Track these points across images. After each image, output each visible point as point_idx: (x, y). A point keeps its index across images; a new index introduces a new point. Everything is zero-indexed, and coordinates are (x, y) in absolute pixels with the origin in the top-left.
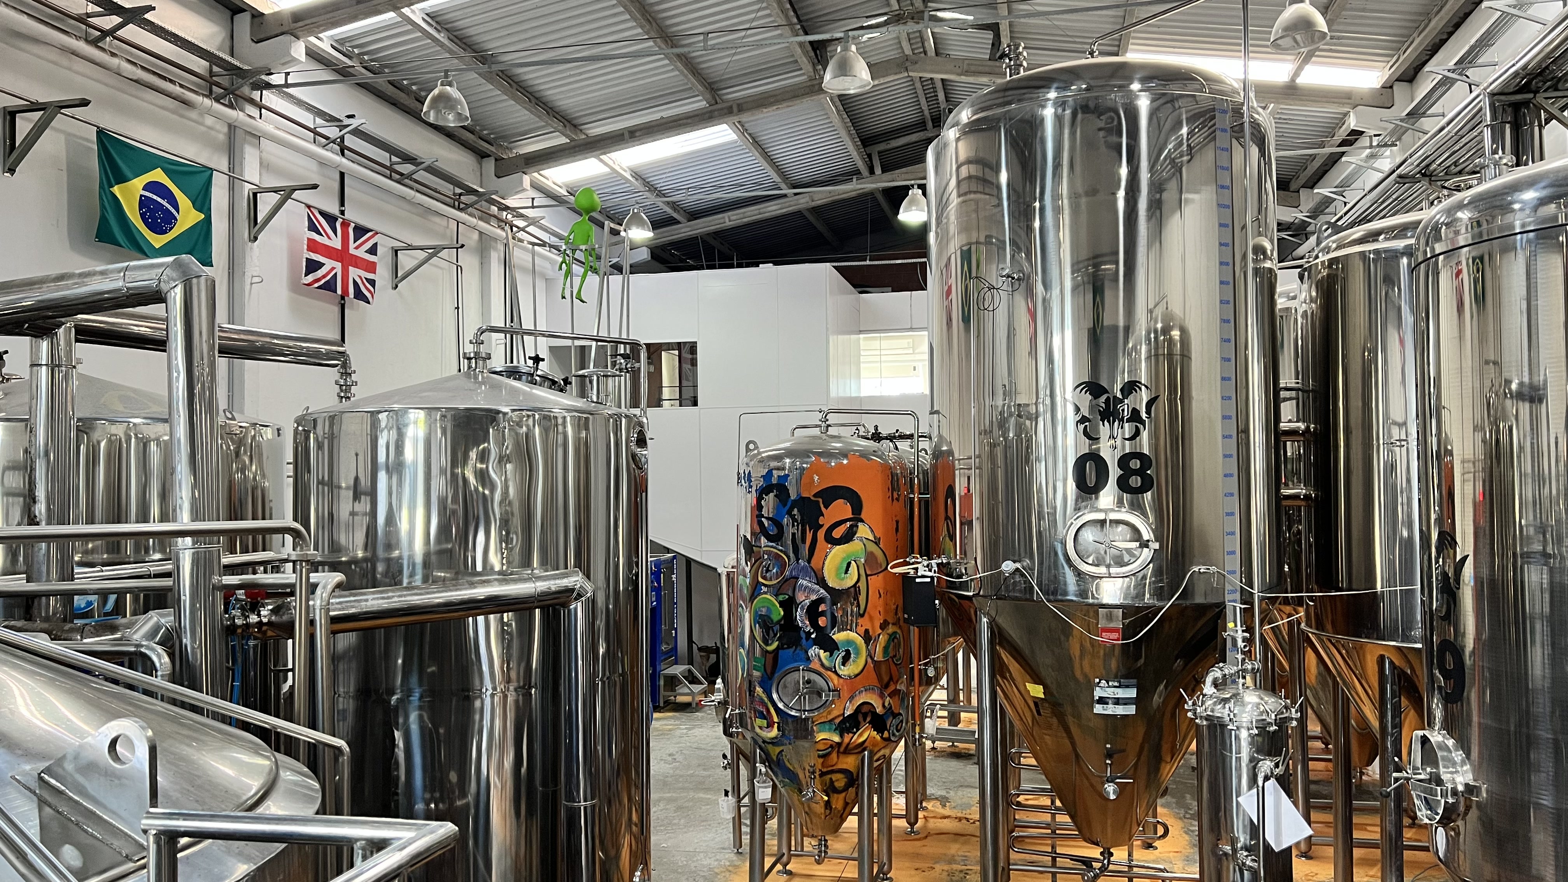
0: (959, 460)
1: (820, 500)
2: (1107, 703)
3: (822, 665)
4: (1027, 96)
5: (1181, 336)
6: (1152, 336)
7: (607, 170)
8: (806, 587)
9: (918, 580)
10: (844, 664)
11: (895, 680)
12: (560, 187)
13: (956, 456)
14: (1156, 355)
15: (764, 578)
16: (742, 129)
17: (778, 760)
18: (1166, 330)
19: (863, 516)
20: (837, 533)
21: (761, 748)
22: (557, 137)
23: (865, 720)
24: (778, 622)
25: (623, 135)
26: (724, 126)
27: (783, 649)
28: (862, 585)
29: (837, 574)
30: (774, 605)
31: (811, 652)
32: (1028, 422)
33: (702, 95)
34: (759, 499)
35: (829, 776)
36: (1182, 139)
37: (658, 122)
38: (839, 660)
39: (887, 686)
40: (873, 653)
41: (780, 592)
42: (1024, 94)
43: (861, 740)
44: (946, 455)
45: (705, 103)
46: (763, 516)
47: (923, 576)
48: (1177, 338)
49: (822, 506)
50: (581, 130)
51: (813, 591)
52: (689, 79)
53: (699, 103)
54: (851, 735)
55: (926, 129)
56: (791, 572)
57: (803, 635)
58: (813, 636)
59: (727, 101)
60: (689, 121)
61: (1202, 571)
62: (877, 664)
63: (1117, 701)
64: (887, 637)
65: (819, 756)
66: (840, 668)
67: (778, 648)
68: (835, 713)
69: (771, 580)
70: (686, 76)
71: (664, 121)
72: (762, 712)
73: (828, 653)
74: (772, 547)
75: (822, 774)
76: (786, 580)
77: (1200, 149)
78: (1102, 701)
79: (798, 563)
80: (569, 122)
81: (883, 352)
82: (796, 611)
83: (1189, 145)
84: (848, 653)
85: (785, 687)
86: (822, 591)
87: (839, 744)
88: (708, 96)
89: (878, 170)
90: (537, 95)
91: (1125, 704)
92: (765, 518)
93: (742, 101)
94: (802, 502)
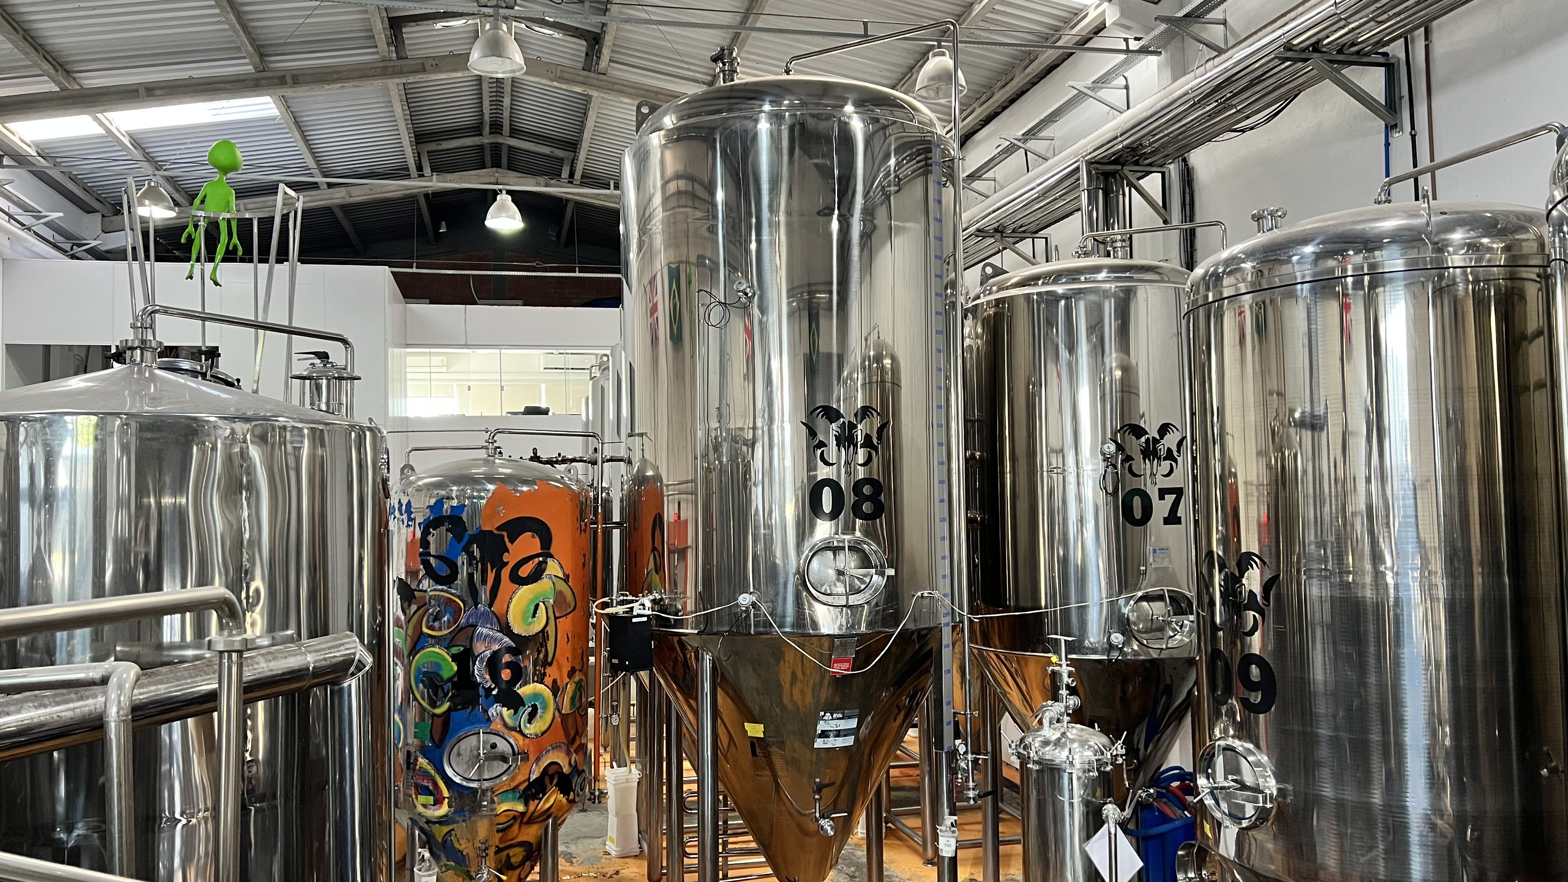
0: (668, 486)
1: (505, 534)
2: (828, 737)
3: (505, 725)
4: (737, 106)
5: (892, 364)
6: (867, 363)
7: (101, 131)
8: (487, 636)
9: (634, 620)
10: (530, 722)
11: (580, 733)
12: (29, 146)
13: (665, 481)
14: (870, 383)
15: (431, 628)
16: (286, 104)
17: (445, 842)
18: (878, 358)
19: (552, 551)
20: (524, 572)
21: (421, 830)
22: (45, 82)
23: (551, 783)
24: (450, 679)
25: (137, 91)
26: (268, 99)
27: (456, 710)
28: (551, 630)
29: (524, 619)
30: (445, 659)
31: (492, 711)
32: (745, 448)
33: (251, 58)
34: (425, 533)
35: (506, 852)
36: (890, 171)
37: (185, 82)
38: (525, 717)
39: (573, 742)
40: (560, 705)
41: (454, 642)
42: (736, 104)
43: (548, 806)
44: (652, 481)
45: (251, 67)
46: (429, 554)
47: (639, 616)
48: (889, 366)
49: (507, 540)
50: (74, 79)
51: (494, 640)
52: (239, 36)
53: (245, 67)
54: (537, 802)
55: (481, 135)
56: (468, 619)
57: (481, 692)
58: (494, 693)
59: (276, 70)
60: (228, 86)
61: (926, 595)
62: (564, 717)
63: (839, 734)
64: (574, 685)
65: (498, 831)
66: (525, 726)
67: (449, 710)
68: (520, 778)
69: (440, 629)
70: (236, 31)
71: (193, 81)
72: (427, 787)
73: (512, 711)
74: (442, 591)
75: (499, 850)
76: (460, 629)
77: (909, 181)
78: (824, 734)
79: (476, 608)
80: (61, 66)
81: (433, 369)
82: (474, 664)
83: (897, 176)
84: (535, 707)
85: (459, 754)
86: (506, 639)
87: (523, 814)
88: (257, 59)
89: (427, 171)
90: (27, 26)
91: (845, 736)
92: (433, 556)
93: (298, 72)
94: (482, 537)
